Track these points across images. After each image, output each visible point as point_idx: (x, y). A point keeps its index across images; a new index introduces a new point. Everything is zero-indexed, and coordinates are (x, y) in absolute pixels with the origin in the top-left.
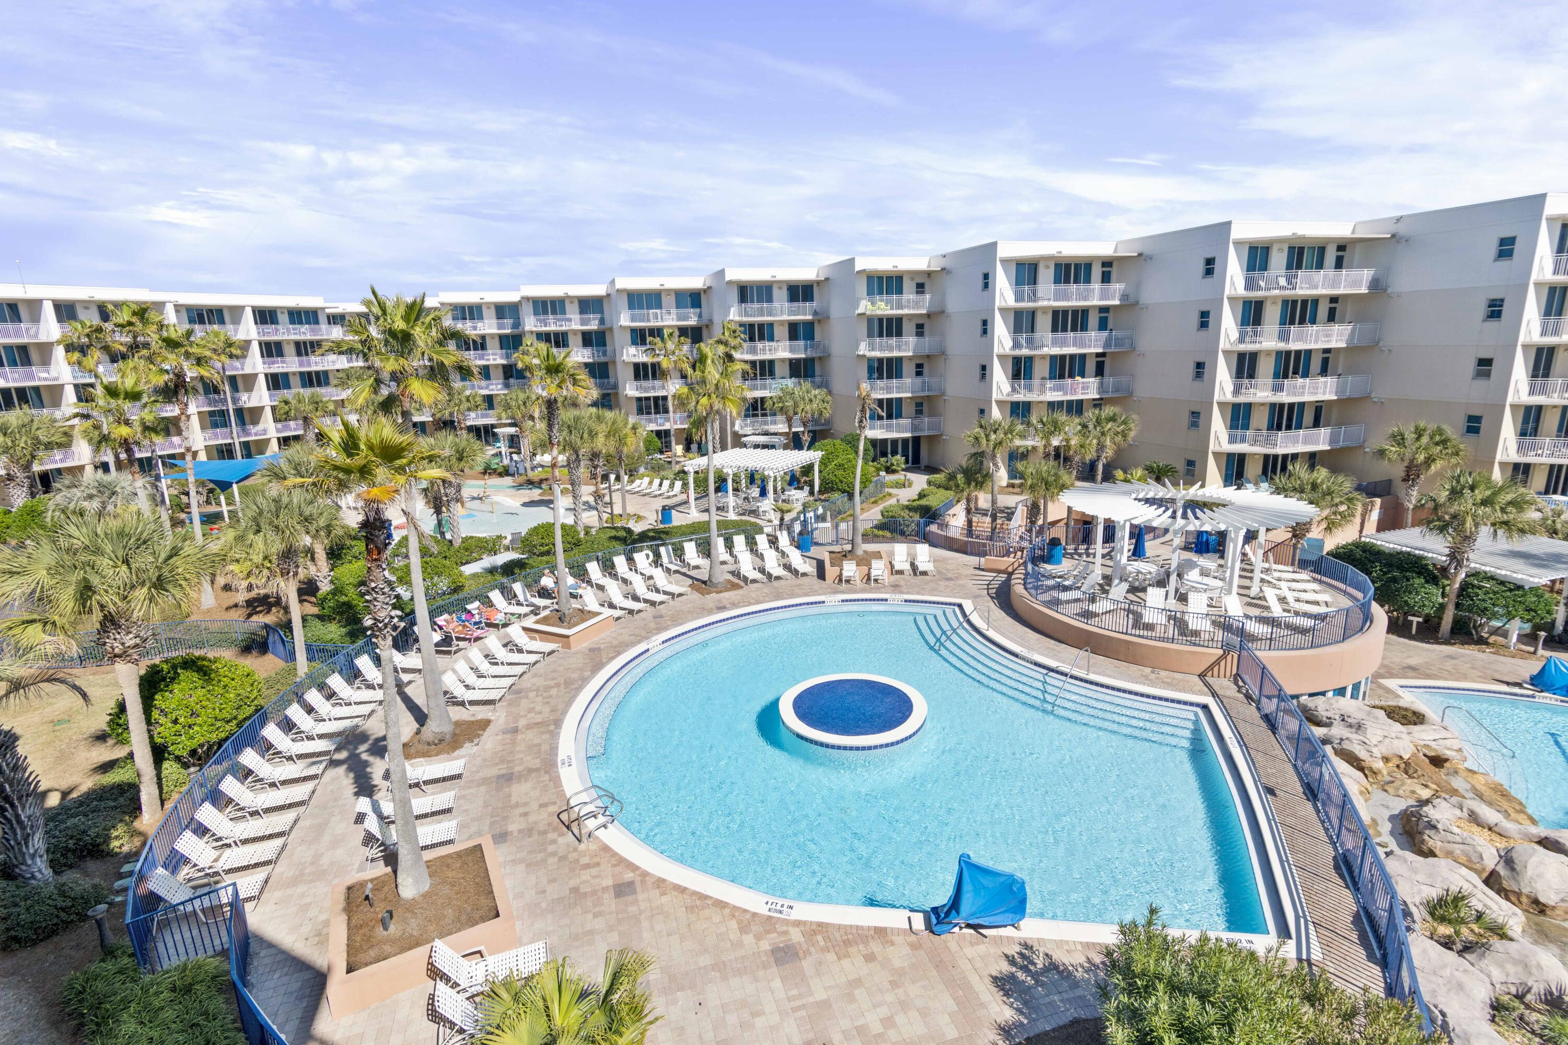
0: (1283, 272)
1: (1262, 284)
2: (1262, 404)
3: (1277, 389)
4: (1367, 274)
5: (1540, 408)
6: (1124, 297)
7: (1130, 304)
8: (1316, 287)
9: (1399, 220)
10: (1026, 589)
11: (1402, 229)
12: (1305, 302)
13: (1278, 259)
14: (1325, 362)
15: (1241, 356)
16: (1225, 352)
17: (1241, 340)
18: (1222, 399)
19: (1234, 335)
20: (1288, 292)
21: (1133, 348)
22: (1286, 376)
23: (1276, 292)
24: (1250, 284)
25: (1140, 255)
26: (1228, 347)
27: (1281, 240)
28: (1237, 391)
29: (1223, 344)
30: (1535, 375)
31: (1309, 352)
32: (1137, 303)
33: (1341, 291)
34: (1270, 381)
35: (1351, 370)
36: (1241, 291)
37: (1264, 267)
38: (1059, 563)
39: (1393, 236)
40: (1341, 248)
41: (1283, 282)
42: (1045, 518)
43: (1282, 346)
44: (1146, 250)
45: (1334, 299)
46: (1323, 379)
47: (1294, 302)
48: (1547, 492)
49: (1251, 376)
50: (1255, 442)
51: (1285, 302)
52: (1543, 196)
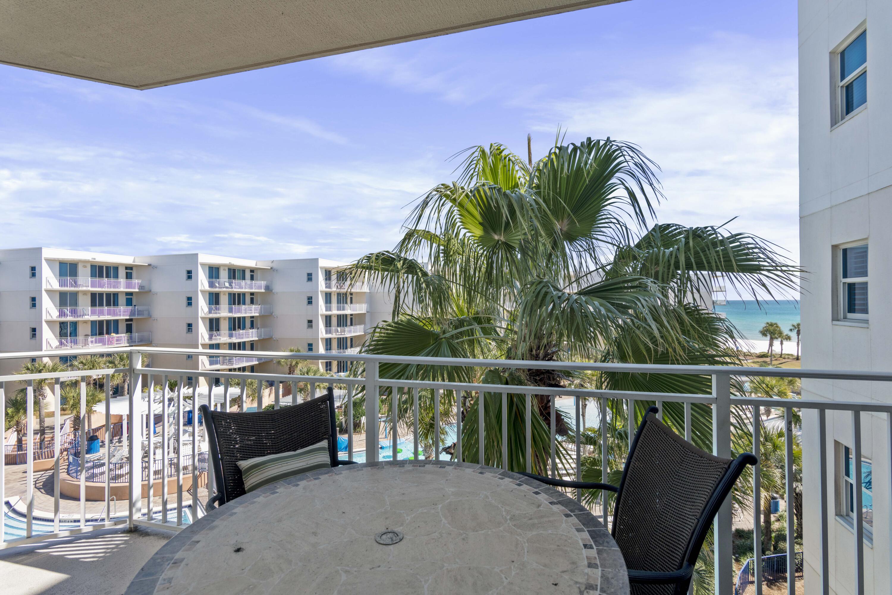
0: (227, 280)
1: (217, 285)
2: (225, 344)
3: (231, 336)
4: (263, 283)
5: (330, 339)
6: (141, 287)
7: (145, 292)
8: (242, 288)
9: (273, 262)
10: (69, 474)
11: (274, 265)
12: (239, 295)
13: (224, 274)
14: (252, 322)
15: (211, 320)
16: (202, 318)
17: (210, 312)
18: (203, 342)
19: (206, 309)
20: (230, 290)
21: (150, 316)
22: (235, 329)
23: (225, 289)
24: (211, 285)
25: (149, 265)
26: (203, 315)
27: (224, 265)
28: (211, 338)
29: (201, 314)
30: (326, 326)
31: (244, 318)
32: (150, 291)
33: (253, 290)
34: (227, 332)
35: (264, 326)
36: (207, 287)
37: (218, 277)
38: (98, 451)
39: (271, 268)
40: (252, 271)
41: (227, 284)
42: (89, 425)
43: (230, 315)
44: (153, 263)
45: (252, 294)
46: (251, 331)
47: (234, 294)
48: (338, 372)
49: (218, 330)
50: (223, 364)
51: (230, 294)
52: (318, 259)
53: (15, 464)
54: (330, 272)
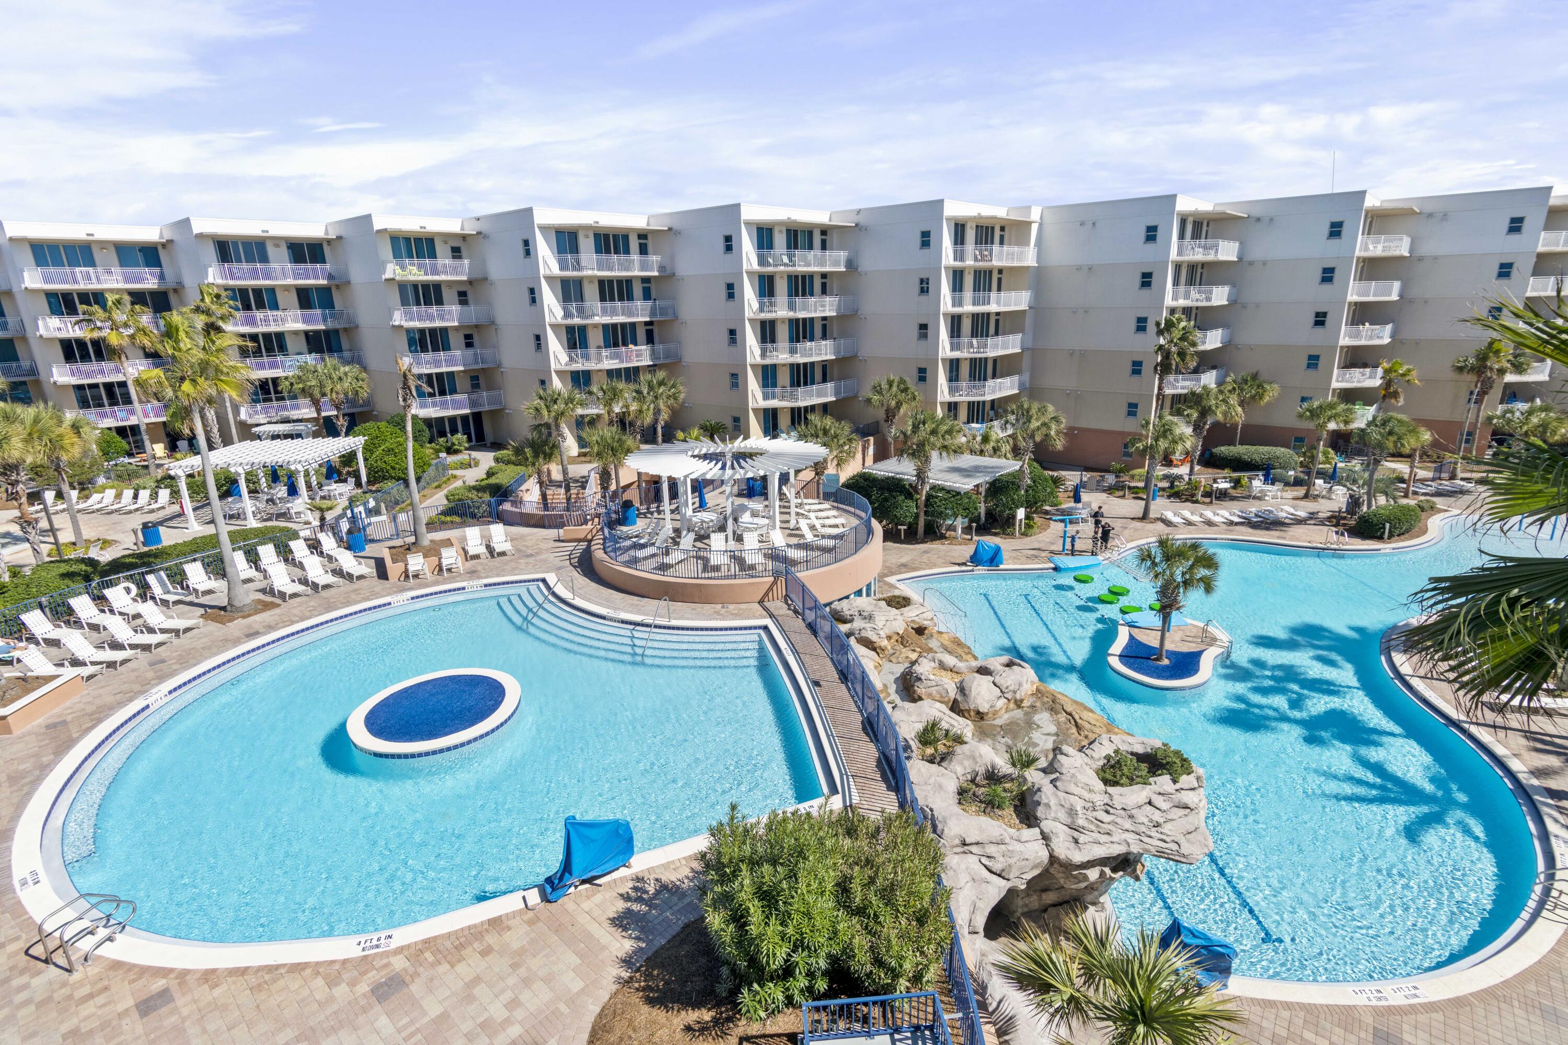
0: (785, 251)
1: (771, 261)
2: (784, 365)
3: (793, 351)
4: (843, 255)
5: (958, 360)
6: (662, 268)
7: (667, 276)
8: (809, 265)
9: (859, 212)
10: (606, 553)
11: (861, 219)
12: (804, 277)
13: (780, 240)
14: (824, 327)
15: (763, 323)
16: (750, 320)
17: (761, 310)
18: (753, 362)
19: (755, 305)
20: (790, 269)
21: (676, 317)
22: (798, 341)
23: (782, 268)
24: (762, 261)
25: (670, 229)
26: (752, 316)
27: (781, 223)
28: (763, 355)
29: (748, 314)
30: (952, 337)
31: (812, 319)
32: (674, 275)
33: (827, 269)
34: (786, 345)
35: (844, 334)
36: (755, 266)
37: (770, 246)
38: (635, 523)
39: (857, 225)
40: (824, 233)
41: (785, 259)
42: (618, 482)
43: (791, 314)
44: (676, 225)
45: (824, 276)
46: (824, 342)
47: (796, 277)
48: (968, 422)
49: (773, 341)
50: (783, 398)
51: (790, 277)
52: (942, 201)
53: (543, 527)
54: (963, 226)
